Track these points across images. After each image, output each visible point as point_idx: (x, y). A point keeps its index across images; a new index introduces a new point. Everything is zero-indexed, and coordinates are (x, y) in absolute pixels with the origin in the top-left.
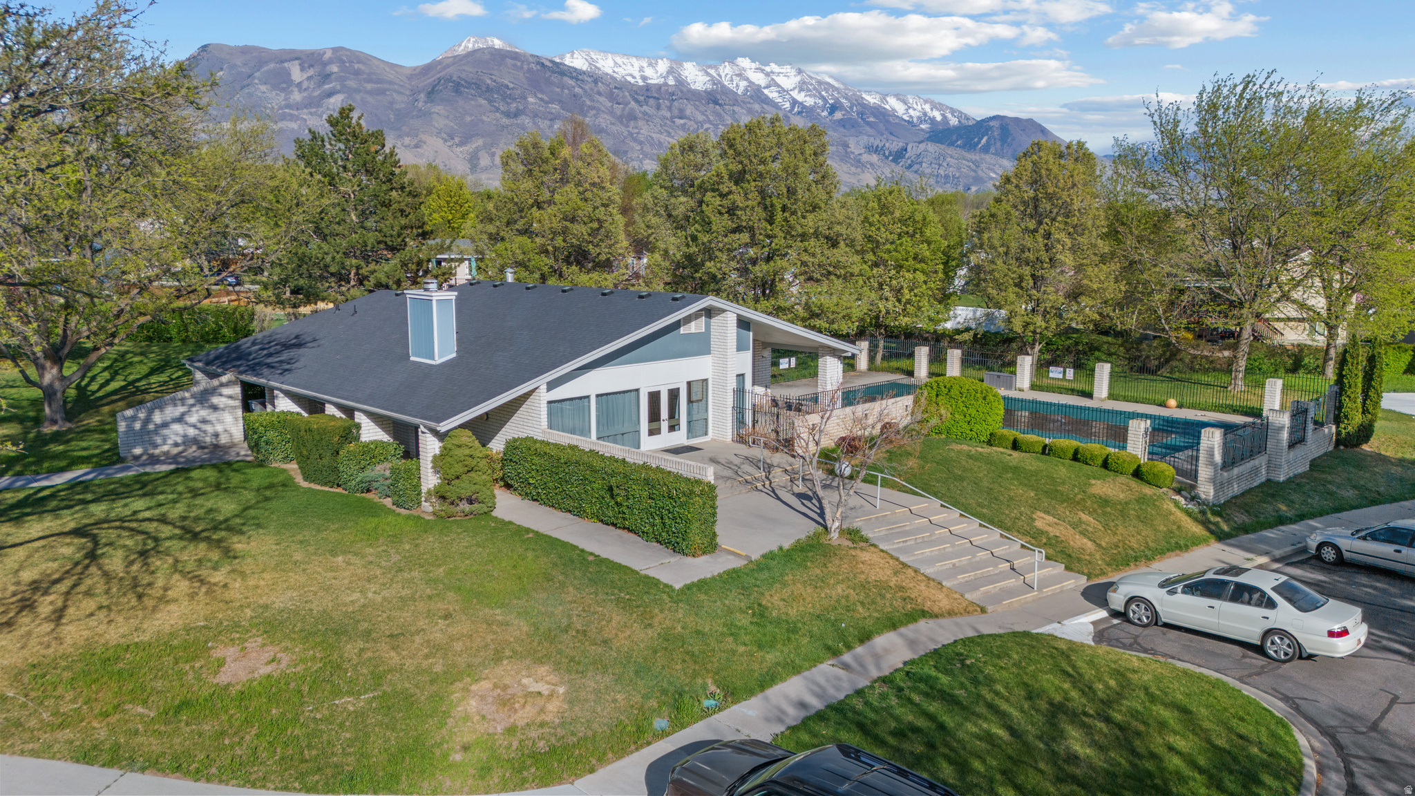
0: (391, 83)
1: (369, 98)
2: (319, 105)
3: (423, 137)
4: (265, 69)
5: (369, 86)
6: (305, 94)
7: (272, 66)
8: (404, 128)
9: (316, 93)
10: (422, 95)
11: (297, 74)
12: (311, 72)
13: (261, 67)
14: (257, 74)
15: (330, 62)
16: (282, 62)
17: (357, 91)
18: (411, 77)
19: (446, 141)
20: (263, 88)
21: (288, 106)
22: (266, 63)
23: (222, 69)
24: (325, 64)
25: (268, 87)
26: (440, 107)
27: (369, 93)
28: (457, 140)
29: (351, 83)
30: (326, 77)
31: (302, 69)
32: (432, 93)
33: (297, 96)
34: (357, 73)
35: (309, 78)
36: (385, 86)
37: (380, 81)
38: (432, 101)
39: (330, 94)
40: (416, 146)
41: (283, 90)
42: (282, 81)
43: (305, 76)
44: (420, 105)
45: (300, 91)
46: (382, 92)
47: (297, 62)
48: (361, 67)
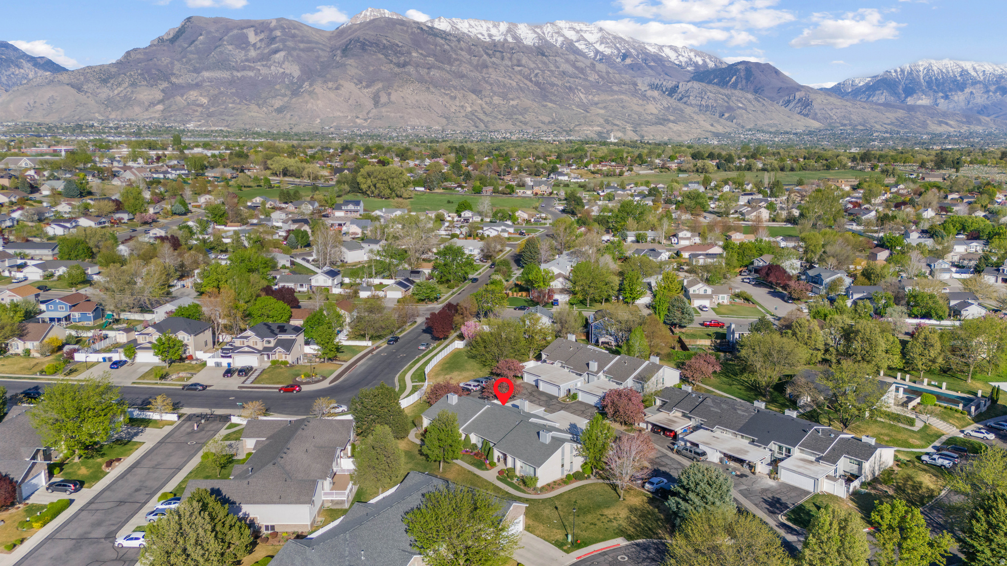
0: (317, 43)
1: (302, 54)
2: (268, 59)
3: (341, 82)
4: (231, 34)
5: (302, 46)
6: (259, 52)
7: (235, 32)
8: (328, 76)
9: (266, 51)
10: (339, 52)
11: (252, 38)
12: (262, 36)
13: (228, 32)
14: (226, 38)
15: (275, 29)
16: (242, 29)
17: (294, 49)
18: (330, 39)
19: (357, 84)
20: (230, 47)
21: (247, 60)
22: (231, 29)
23: (201, 35)
24: (271, 30)
25: (233, 46)
26: (352, 61)
27: (302, 50)
28: (364, 84)
29: (290, 44)
30: (272, 40)
31: (256, 34)
32: (346, 50)
33: (253, 53)
34: (294, 36)
35: (261, 40)
36: (313, 45)
37: (309, 42)
38: (346, 56)
39: (276, 51)
40: (337, 89)
41: (243, 49)
42: (242, 42)
43: (258, 39)
44: (338, 58)
45: (255, 50)
46: (311, 50)
47: (252, 29)
48: (296, 31)
